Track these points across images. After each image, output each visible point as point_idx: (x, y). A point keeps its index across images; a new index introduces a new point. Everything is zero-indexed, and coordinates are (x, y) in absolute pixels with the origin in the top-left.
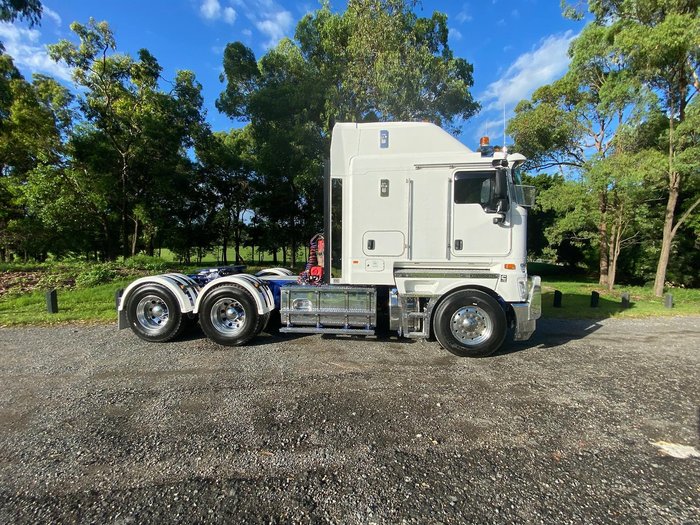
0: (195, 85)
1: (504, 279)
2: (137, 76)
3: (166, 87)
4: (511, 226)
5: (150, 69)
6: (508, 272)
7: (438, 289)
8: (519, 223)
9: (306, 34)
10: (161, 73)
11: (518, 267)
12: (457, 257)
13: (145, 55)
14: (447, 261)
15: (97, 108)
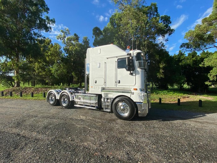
0: (88, 40)
1: (133, 94)
2: (74, 40)
3: (81, 42)
4: (135, 75)
5: (77, 38)
6: (135, 91)
7: (113, 96)
8: (139, 74)
9: (112, 21)
10: (79, 38)
11: (138, 89)
12: (119, 86)
13: (75, 35)
14: (115, 87)
15: (66, 49)
